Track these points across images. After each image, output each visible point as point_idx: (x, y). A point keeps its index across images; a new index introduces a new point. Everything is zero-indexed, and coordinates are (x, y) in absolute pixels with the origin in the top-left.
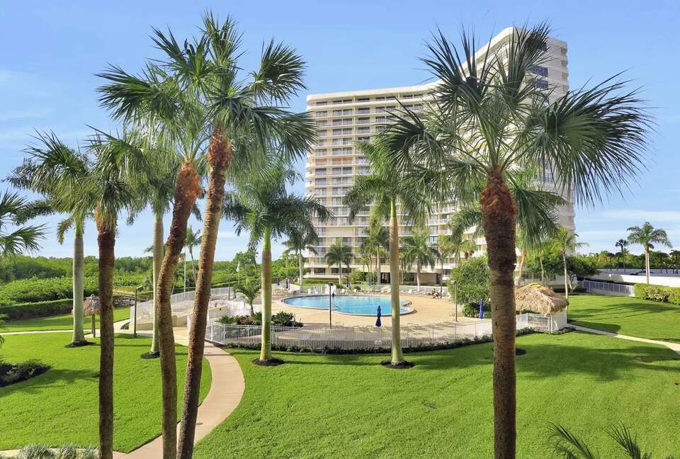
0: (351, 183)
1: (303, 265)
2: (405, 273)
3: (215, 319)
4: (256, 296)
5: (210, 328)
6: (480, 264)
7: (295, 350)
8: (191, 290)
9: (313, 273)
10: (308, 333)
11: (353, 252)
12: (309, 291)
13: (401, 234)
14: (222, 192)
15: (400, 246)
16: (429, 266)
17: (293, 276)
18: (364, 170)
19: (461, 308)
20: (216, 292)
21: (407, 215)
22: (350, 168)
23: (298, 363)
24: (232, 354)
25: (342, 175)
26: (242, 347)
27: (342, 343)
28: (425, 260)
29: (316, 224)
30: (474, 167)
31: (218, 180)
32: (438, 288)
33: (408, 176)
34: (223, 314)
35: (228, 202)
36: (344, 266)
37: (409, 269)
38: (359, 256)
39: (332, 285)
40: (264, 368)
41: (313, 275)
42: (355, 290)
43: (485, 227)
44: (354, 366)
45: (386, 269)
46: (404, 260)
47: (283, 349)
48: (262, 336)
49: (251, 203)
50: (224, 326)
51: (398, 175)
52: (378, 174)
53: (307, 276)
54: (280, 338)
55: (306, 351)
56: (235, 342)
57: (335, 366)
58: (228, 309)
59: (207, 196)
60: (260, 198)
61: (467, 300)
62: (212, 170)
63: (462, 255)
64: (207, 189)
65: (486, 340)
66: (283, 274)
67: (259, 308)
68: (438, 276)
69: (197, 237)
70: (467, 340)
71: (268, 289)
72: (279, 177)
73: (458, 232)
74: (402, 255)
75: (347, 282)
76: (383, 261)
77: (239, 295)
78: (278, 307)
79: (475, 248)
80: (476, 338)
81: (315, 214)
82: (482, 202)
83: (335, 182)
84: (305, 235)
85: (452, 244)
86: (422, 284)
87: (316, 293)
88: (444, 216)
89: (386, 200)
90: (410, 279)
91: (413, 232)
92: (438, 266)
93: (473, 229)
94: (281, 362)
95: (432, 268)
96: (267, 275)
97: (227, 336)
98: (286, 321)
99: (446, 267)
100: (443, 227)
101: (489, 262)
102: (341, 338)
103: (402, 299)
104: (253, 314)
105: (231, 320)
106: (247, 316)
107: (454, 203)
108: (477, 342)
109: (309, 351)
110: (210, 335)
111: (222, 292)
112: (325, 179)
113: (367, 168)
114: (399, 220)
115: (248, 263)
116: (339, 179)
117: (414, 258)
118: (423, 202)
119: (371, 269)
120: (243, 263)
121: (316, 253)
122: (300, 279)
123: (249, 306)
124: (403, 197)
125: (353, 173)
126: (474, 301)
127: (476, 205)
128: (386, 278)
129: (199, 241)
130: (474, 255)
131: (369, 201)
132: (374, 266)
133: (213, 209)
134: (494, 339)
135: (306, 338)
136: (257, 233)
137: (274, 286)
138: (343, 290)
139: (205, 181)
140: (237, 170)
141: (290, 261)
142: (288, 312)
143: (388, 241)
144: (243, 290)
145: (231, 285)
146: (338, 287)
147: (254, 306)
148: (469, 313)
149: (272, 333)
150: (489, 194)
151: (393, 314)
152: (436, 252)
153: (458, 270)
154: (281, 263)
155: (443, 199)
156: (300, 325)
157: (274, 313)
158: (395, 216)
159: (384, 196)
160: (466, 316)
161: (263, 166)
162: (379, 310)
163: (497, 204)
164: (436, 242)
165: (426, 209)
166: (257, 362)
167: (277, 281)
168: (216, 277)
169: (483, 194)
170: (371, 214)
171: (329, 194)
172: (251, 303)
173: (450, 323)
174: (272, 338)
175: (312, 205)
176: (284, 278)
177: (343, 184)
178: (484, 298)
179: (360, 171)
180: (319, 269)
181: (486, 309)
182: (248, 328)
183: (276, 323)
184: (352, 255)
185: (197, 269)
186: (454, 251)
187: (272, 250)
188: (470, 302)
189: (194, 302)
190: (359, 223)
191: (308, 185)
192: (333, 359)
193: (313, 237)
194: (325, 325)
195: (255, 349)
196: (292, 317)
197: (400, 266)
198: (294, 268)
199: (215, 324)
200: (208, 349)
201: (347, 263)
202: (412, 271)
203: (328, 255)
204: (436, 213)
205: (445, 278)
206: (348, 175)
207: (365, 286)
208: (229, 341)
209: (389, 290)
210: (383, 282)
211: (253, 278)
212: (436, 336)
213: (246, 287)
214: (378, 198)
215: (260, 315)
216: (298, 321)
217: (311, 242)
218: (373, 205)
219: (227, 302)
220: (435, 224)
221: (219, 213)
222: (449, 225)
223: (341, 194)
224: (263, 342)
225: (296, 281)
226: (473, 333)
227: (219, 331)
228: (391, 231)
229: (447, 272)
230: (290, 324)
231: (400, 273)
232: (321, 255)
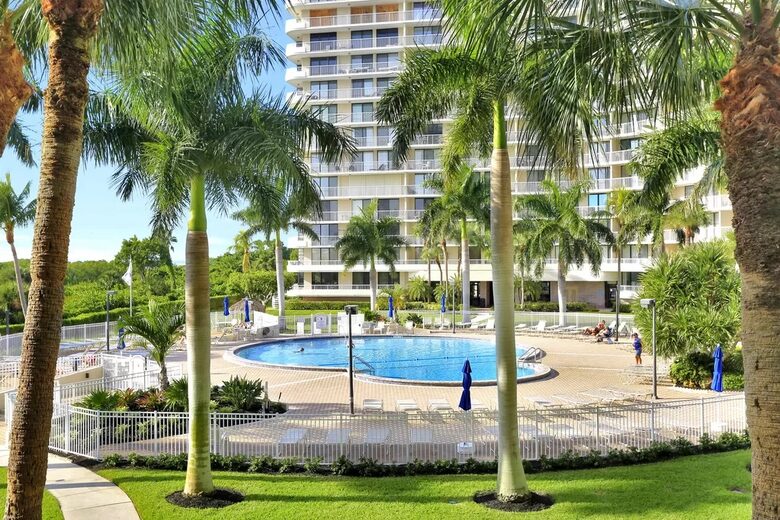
0: (396, 68)
1: (285, 268)
2: (529, 283)
3: (75, 399)
4: (172, 343)
5: (62, 421)
6: (714, 259)
7: (268, 468)
8: (12, 331)
9: (307, 284)
10: (297, 427)
11: (404, 233)
12: (300, 327)
13: (519, 188)
14: (82, 92)
15: (516, 218)
16: (587, 266)
17: (260, 293)
18: (429, 35)
19: (666, 365)
20: (77, 334)
21: (533, 141)
22: (394, 31)
23: (276, 498)
24: (116, 483)
25: (375, 49)
26: (141, 463)
27: (380, 449)
28: (575, 252)
29: (315, 167)
30: (703, 18)
31: (71, 62)
32: (609, 318)
33: (536, 48)
34: (96, 385)
35: (100, 117)
36: (382, 267)
37: (539, 271)
38: (418, 242)
39: (353, 312)
40: (193, 513)
41: (307, 290)
42: (409, 325)
43: (729, 166)
44: (409, 506)
45: (482, 272)
46: (525, 250)
47: (240, 466)
48: (189, 438)
49: (156, 118)
50: (96, 414)
51: (511, 43)
52: (462, 42)
53: (295, 292)
54: (233, 439)
55: (294, 469)
56: (125, 452)
57: (363, 504)
58: (106, 375)
59: (46, 102)
60: (179, 109)
61: (681, 345)
62: (53, 37)
63: (670, 238)
64: (44, 86)
65: (731, 444)
66: (237, 289)
67: (182, 369)
68: (609, 290)
69: (25, 203)
70: (682, 442)
71: (201, 324)
72: (222, 54)
73: (659, 181)
74: (520, 240)
75: (390, 304)
76: (474, 255)
77: (132, 339)
78: (226, 368)
79: (702, 218)
80: (705, 439)
81: (312, 146)
82: (720, 105)
83: (359, 65)
84: (289, 193)
85: (642, 213)
86: (570, 309)
87: (317, 332)
88: (624, 144)
89: (481, 109)
90: (541, 296)
91: (548, 185)
92: (609, 266)
93: (695, 175)
94: (234, 498)
95: (595, 269)
96: (199, 290)
97: (105, 440)
98: (246, 401)
99: (628, 267)
100: (622, 171)
101: (739, 253)
102: (376, 437)
103: (523, 344)
104: (166, 385)
105: (114, 401)
106: (153, 391)
107: (648, 112)
108: (708, 448)
109: (302, 470)
110: (62, 437)
111: (91, 333)
112: (333, 59)
113: (436, 29)
114: (513, 157)
115: (151, 263)
116: (367, 58)
117: (549, 247)
118: (573, 108)
119: (448, 272)
120: (141, 264)
121: (314, 237)
122: (277, 300)
123: (156, 368)
124: (524, 98)
125: (403, 43)
126: (700, 349)
127: (707, 114)
128: (484, 295)
129: (31, 214)
130: (698, 238)
131: (439, 109)
132: (453, 267)
133: (62, 134)
134: (753, 441)
135: (292, 438)
136: (171, 192)
137: (216, 318)
138: (381, 325)
139: (38, 65)
140: (117, 35)
141: (253, 258)
142: (251, 378)
143: (487, 208)
144: (141, 329)
145: (113, 317)
146: (369, 317)
147: (168, 365)
148: (687, 377)
149: (213, 430)
150: (742, 85)
151: (501, 379)
152: (603, 230)
153: (659, 275)
154: (232, 262)
155: (623, 101)
156: (280, 408)
157: (217, 380)
158: (503, 145)
159: (478, 99)
160: (679, 384)
161: (184, 26)
162: (467, 369)
163: (762, 107)
164: (603, 207)
165: (580, 123)
166: (177, 499)
167: (223, 305)
168: (76, 298)
169: (727, 84)
170: (446, 142)
171: (344, 95)
172: (162, 359)
173: (640, 402)
174: (212, 440)
175: (303, 122)
176: (239, 299)
177: (377, 70)
178: (723, 340)
179: (419, 36)
180: (322, 274)
181: (731, 367)
182: (155, 418)
183: (223, 404)
184: (399, 242)
185: (28, 279)
186: (648, 229)
187: (208, 232)
188: (688, 351)
189: (20, 359)
190: (416, 164)
191: (292, 73)
192: (360, 487)
193: (309, 199)
194: (339, 408)
195: (172, 468)
196: (259, 390)
197: (516, 266)
198: (263, 273)
199: (73, 410)
200: (58, 471)
201: (388, 261)
202: (545, 277)
203: (344, 241)
204: (606, 137)
205: (625, 294)
206: (389, 48)
207: (432, 314)
208: (110, 451)
209: (490, 324)
210: (476, 303)
211: (164, 300)
212: (604, 433)
213: (148, 321)
214: (463, 103)
215: (183, 385)
216: (274, 399)
217: (303, 212)
218: (451, 119)
219: (104, 357)
220: (603, 163)
221: (78, 143)
222: (637, 165)
223: (373, 94)
224: (191, 451)
225: (269, 304)
226: (697, 425)
227: (84, 429)
228: (494, 182)
229: (632, 278)
230: (256, 407)
231: (517, 284)
232: (327, 243)
